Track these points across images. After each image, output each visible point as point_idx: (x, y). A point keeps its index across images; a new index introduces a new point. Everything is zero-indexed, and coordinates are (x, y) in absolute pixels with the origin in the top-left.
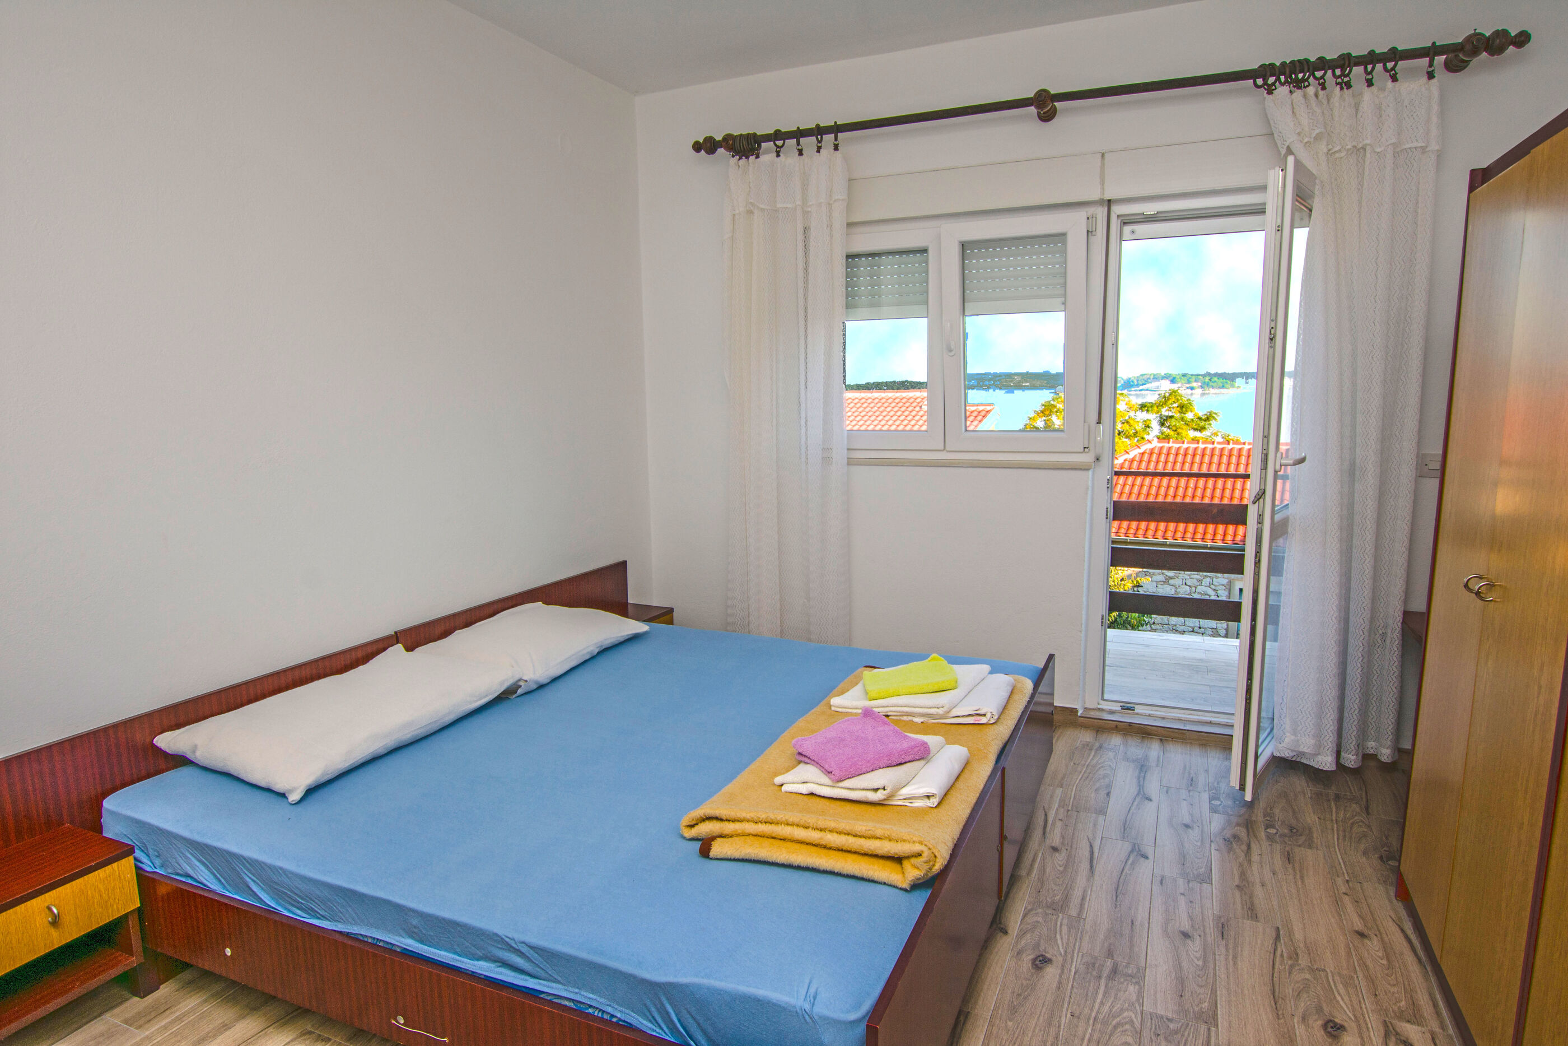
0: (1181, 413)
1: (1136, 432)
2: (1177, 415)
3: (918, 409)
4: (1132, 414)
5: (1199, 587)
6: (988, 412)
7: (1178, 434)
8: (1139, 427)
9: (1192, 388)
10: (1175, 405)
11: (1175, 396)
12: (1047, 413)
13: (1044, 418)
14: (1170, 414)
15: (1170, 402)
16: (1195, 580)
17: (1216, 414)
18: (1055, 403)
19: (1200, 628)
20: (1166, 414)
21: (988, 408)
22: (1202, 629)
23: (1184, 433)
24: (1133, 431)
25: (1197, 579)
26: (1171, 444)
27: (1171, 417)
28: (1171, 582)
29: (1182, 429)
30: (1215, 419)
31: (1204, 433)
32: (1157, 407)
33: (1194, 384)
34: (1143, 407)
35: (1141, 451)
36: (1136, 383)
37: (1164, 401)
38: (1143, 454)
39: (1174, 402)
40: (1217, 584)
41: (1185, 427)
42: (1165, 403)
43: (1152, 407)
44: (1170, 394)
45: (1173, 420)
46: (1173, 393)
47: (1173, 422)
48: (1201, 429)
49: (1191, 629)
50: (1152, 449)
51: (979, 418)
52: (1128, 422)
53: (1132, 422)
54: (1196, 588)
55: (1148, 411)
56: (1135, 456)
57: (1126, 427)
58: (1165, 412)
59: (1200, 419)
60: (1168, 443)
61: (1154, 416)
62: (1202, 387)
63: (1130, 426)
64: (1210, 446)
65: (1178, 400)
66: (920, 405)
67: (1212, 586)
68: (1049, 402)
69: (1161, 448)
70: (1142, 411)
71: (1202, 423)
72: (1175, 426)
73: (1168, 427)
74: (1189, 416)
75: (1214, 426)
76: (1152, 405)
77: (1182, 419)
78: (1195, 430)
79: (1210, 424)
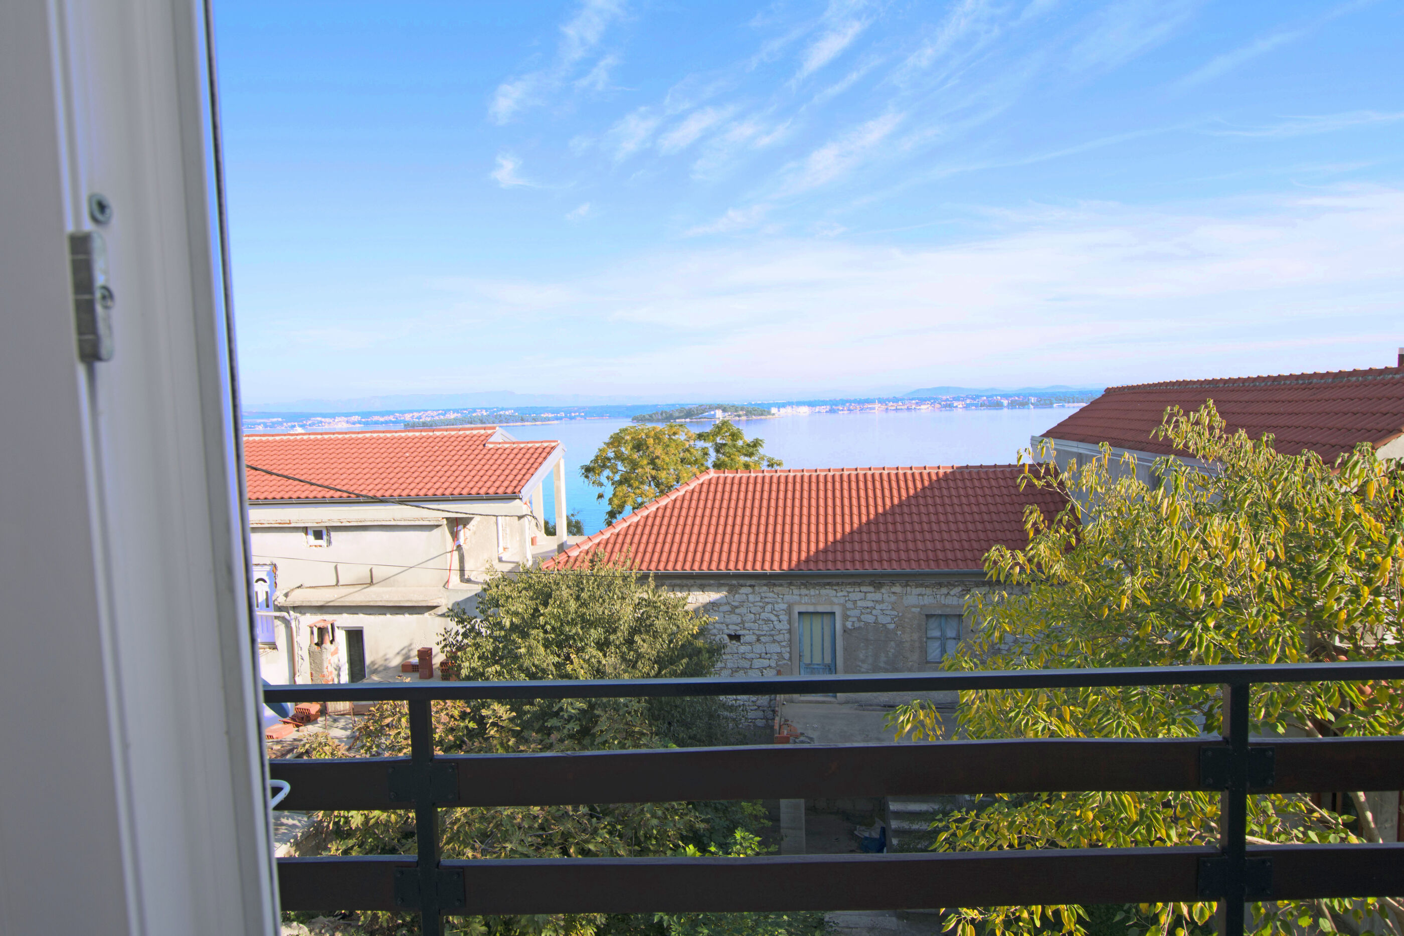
0: (733, 440)
1: (697, 460)
2: (730, 443)
3: (481, 447)
4: (692, 443)
5: (762, 614)
6: (553, 448)
7: (732, 460)
8: (699, 454)
9: (739, 416)
10: (727, 434)
11: (727, 426)
12: (616, 444)
13: (613, 449)
14: (724, 442)
15: (723, 431)
16: (758, 608)
17: (761, 441)
18: (623, 435)
19: (766, 654)
20: (721, 442)
21: (553, 444)
22: (768, 655)
23: (737, 458)
24: (694, 458)
25: (760, 607)
26: (726, 475)
27: (725, 445)
28: (737, 611)
29: (735, 455)
30: (761, 445)
31: (753, 458)
32: (713, 436)
33: (741, 413)
34: (700, 436)
35: (701, 481)
36: (696, 412)
37: (718, 430)
38: (702, 484)
39: (726, 432)
40: (778, 609)
41: (737, 453)
42: (719, 433)
43: (708, 436)
44: (723, 424)
45: (727, 447)
46: (724, 423)
47: (727, 449)
48: (750, 455)
49: (759, 656)
50: (710, 480)
51: (544, 455)
52: (688, 451)
53: (692, 450)
54: (760, 615)
55: (705, 440)
56: (695, 487)
57: (687, 455)
58: (719, 440)
59: (748, 445)
60: (724, 473)
61: (711, 444)
62: (746, 415)
63: (691, 454)
64: (760, 475)
65: (729, 430)
66: (483, 443)
67: (774, 612)
68: (618, 434)
69: (718, 478)
70: (700, 440)
71: (751, 450)
72: (728, 453)
73: (723, 454)
74: (740, 443)
75: (761, 451)
76: (708, 434)
77: (734, 446)
78: (746, 455)
79: (757, 450)
